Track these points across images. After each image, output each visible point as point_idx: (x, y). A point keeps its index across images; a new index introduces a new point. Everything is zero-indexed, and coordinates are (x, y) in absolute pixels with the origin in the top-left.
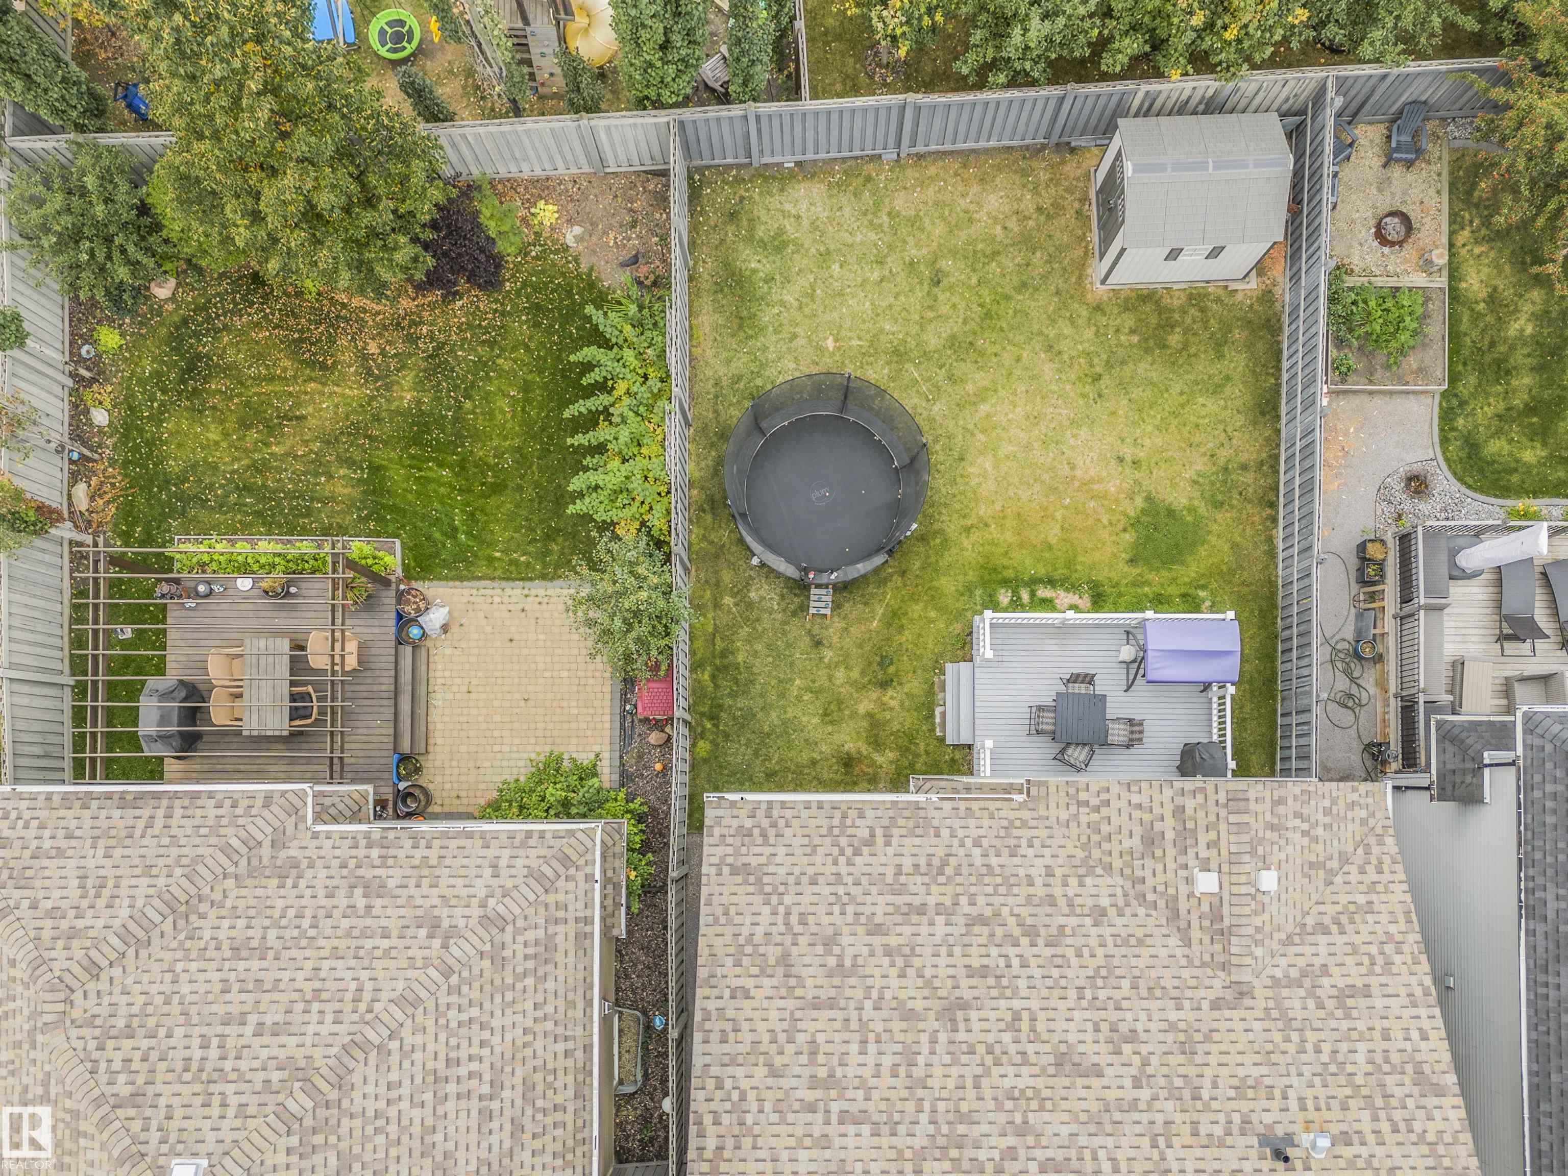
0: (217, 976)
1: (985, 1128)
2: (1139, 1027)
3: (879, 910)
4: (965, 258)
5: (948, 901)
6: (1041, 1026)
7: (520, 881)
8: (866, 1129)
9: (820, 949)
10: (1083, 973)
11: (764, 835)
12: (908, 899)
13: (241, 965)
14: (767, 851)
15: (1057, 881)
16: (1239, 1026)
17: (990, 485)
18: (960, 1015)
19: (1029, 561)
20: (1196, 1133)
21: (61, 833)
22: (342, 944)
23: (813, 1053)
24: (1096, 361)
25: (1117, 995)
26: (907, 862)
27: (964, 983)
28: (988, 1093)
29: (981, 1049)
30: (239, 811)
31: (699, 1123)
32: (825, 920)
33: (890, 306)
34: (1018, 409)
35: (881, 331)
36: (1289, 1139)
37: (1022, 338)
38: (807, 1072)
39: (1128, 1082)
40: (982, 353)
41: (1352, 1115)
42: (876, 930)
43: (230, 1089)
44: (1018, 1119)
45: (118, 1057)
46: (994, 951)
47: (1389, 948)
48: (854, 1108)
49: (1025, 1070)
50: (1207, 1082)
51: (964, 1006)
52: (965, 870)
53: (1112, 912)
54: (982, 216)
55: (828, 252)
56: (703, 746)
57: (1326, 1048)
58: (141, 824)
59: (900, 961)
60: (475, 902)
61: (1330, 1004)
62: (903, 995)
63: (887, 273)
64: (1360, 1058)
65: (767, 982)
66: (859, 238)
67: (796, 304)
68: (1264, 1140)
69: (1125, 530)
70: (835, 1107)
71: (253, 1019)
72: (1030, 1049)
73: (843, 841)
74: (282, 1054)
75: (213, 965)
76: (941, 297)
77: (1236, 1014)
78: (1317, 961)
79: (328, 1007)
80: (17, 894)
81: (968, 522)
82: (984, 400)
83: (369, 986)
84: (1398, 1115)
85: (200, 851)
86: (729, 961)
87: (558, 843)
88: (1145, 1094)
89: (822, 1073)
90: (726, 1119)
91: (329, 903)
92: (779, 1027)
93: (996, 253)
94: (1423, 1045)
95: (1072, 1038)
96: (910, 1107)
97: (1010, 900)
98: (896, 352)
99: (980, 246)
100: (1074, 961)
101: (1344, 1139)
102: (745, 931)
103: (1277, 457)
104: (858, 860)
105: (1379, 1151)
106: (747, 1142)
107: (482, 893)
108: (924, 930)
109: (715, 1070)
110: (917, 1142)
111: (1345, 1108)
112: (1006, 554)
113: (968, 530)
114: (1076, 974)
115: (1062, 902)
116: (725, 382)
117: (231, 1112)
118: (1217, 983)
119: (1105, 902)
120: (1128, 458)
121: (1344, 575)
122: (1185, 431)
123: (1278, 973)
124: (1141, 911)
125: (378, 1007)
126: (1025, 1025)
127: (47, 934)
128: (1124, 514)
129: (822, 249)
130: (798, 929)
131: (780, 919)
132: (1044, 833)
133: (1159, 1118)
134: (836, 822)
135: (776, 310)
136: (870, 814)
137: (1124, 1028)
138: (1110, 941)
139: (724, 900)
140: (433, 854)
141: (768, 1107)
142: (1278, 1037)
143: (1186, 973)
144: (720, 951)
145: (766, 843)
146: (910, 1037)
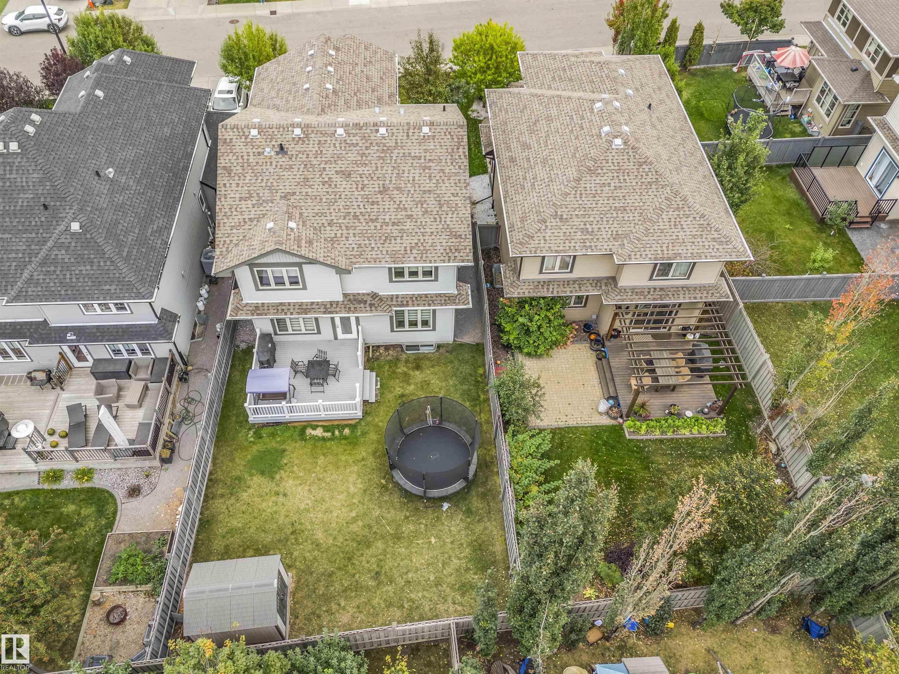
0: (628, 201)
1: (375, 155)
2: (321, 186)
3: (408, 223)
4: (361, 587)
5: (384, 227)
6: (355, 186)
7: (536, 235)
8: (413, 154)
9: (429, 210)
10: (339, 204)
11: (451, 250)
12: (399, 228)
13: (622, 205)
14: (449, 244)
15: (344, 235)
16: (287, 187)
17: (351, 480)
18: (381, 189)
19: (334, 448)
20: (308, 155)
21: (696, 244)
22: (590, 212)
23: (430, 176)
24: (293, 541)
25: (328, 197)
26: (398, 241)
27: (380, 199)
28: (373, 165)
29: (375, 179)
30: (639, 253)
31: (465, 156)
32: (427, 220)
33: (402, 560)
34: (336, 515)
35: (407, 548)
36: (277, 153)
37: (332, 549)
38: (432, 171)
39: (327, 169)
40: (353, 540)
41: (254, 161)
42: (410, 217)
43: (613, 167)
44: (364, 158)
45: (650, 176)
46: (369, 210)
47: (229, 214)
48: (417, 161)
49: (361, 172)
50: (301, 169)
51: (380, 192)
52: (378, 238)
53: (326, 225)
54: (351, 611)
55: (436, 585)
56: (481, 371)
57: (259, 181)
58: (671, 248)
59: (401, 206)
60: (549, 227)
61: (255, 195)
62: (401, 195)
63: (405, 577)
64: (248, 178)
65: (446, 199)
66: (420, 595)
67: (453, 559)
68: (286, 153)
69: (286, 464)
70: (423, 161)
71: (612, 188)
72: (359, 179)
73: (422, 248)
74: (600, 178)
75: (630, 205)
76: (375, 566)
77: (288, 191)
78: (256, 209)
79: (589, 192)
80: (702, 222)
81: (363, 463)
82: (353, 518)
83: (578, 199)
84: (241, 161)
85: (647, 238)
86: (460, 205)
87: (524, 249)
88: (322, 166)
89: (427, 171)
90: (457, 157)
91: (599, 226)
92: (442, 184)
93: (345, 591)
94: (226, 182)
95: (344, 183)
96: (399, 161)
97: (362, 228)
98: (399, 539)
99: (353, 594)
100: (341, 207)
101: (259, 154)
102: (455, 215)
103: (204, 501)
104: (416, 241)
105: (249, 150)
106: (450, 151)
107: (547, 231)
108: (393, 217)
109: (461, 171)
110: (397, 151)
111: (257, 163)
112: (345, 450)
113: (363, 459)
114: (341, 203)
115: (344, 228)
116: (486, 519)
117: (610, 161)
118: (292, 201)
119: (328, 228)
120: (281, 496)
121: (181, 451)
122: (250, 510)
123: (270, 204)
124: (315, 225)
125: (574, 192)
126: (360, 186)
127: (686, 209)
128: (285, 471)
129: (440, 588)
130: (437, 216)
131: (443, 219)
132: (348, 253)
133: (319, 159)
134: (424, 255)
135: (462, 555)
136: (412, 259)
137: (327, 186)
138: (328, 214)
139: (463, 226)
140: (567, 244)
141: (444, 161)
142: (275, 184)
143: (303, 204)
144: (463, 208)
145: (450, 246)
146: (399, 182)
